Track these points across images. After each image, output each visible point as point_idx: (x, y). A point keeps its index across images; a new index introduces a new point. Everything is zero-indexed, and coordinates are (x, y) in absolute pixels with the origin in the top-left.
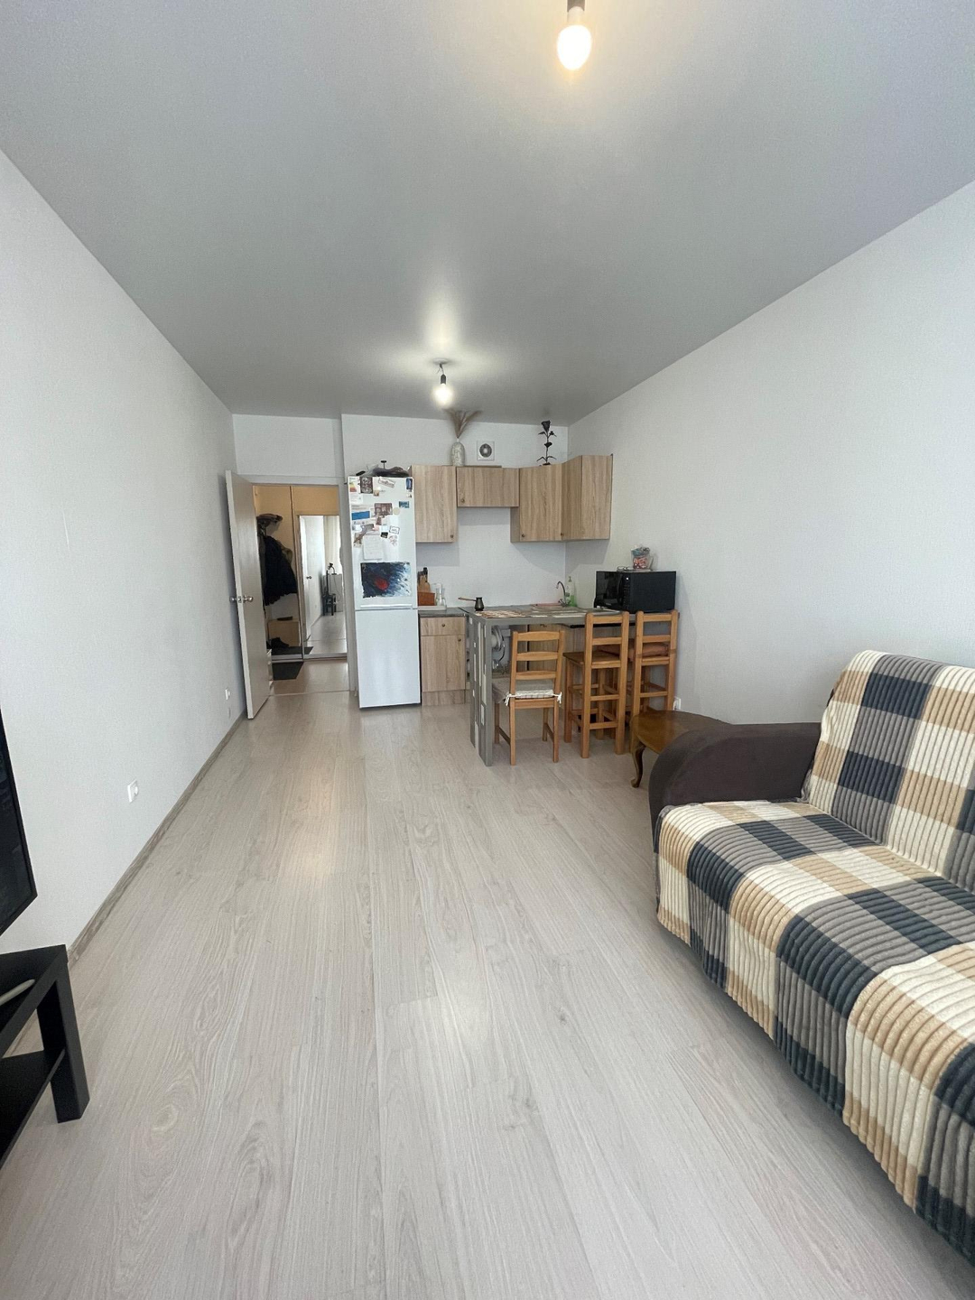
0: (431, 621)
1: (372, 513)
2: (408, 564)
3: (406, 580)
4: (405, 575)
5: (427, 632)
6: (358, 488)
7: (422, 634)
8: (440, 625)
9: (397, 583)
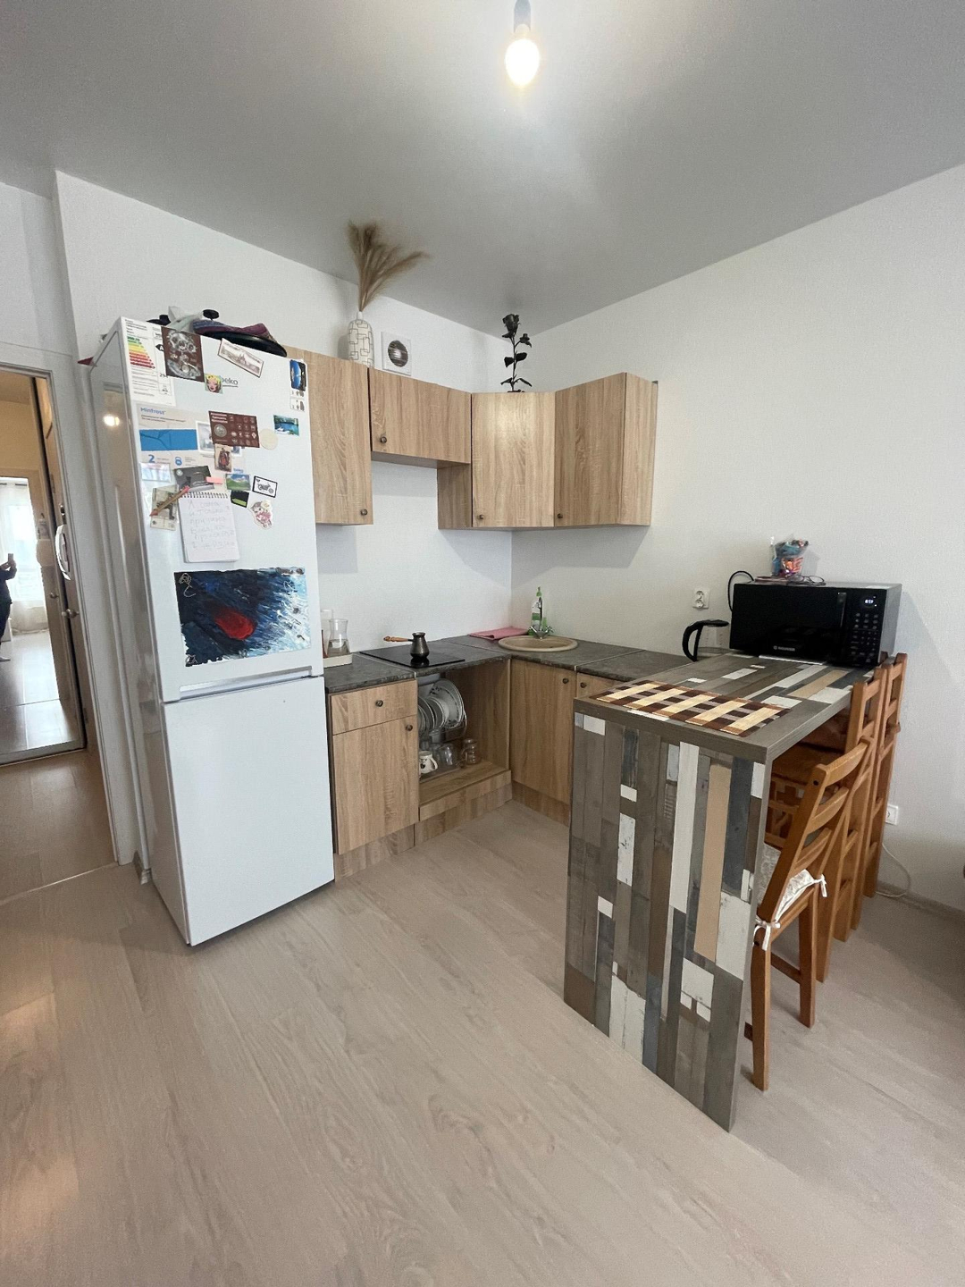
0: (355, 697)
1: (204, 435)
2: (300, 572)
3: (297, 610)
4: (294, 599)
5: (346, 721)
6: (158, 358)
7: (336, 729)
8: (371, 704)
9: (275, 620)
